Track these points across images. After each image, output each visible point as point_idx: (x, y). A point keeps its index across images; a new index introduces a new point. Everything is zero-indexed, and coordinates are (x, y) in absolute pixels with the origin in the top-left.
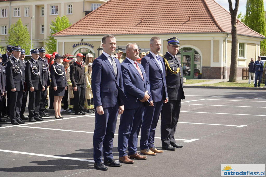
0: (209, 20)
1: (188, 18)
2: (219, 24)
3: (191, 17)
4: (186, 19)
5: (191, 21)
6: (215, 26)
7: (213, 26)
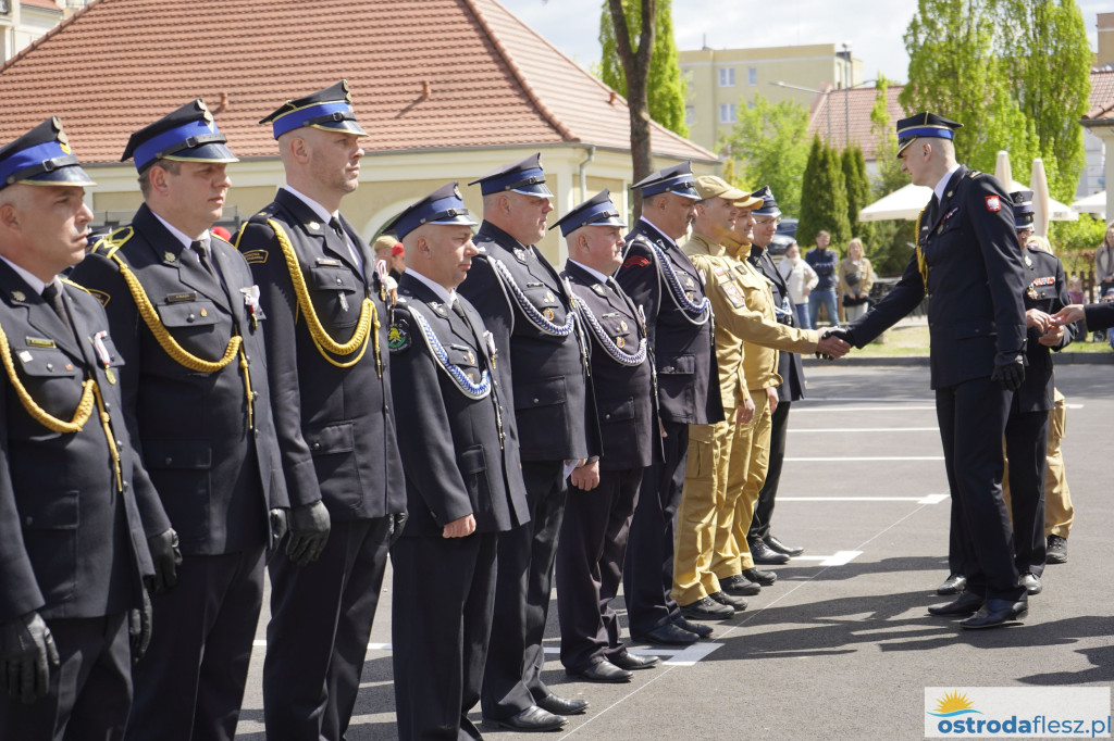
0: (508, 96)
1: (420, 88)
2: (550, 110)
3: (431, 83)
4: (410, 93)
5: (431, 100)
6: (533, 119)
7: (525, 119)
